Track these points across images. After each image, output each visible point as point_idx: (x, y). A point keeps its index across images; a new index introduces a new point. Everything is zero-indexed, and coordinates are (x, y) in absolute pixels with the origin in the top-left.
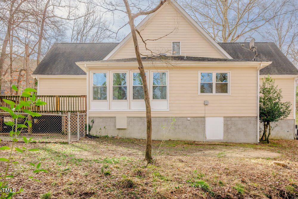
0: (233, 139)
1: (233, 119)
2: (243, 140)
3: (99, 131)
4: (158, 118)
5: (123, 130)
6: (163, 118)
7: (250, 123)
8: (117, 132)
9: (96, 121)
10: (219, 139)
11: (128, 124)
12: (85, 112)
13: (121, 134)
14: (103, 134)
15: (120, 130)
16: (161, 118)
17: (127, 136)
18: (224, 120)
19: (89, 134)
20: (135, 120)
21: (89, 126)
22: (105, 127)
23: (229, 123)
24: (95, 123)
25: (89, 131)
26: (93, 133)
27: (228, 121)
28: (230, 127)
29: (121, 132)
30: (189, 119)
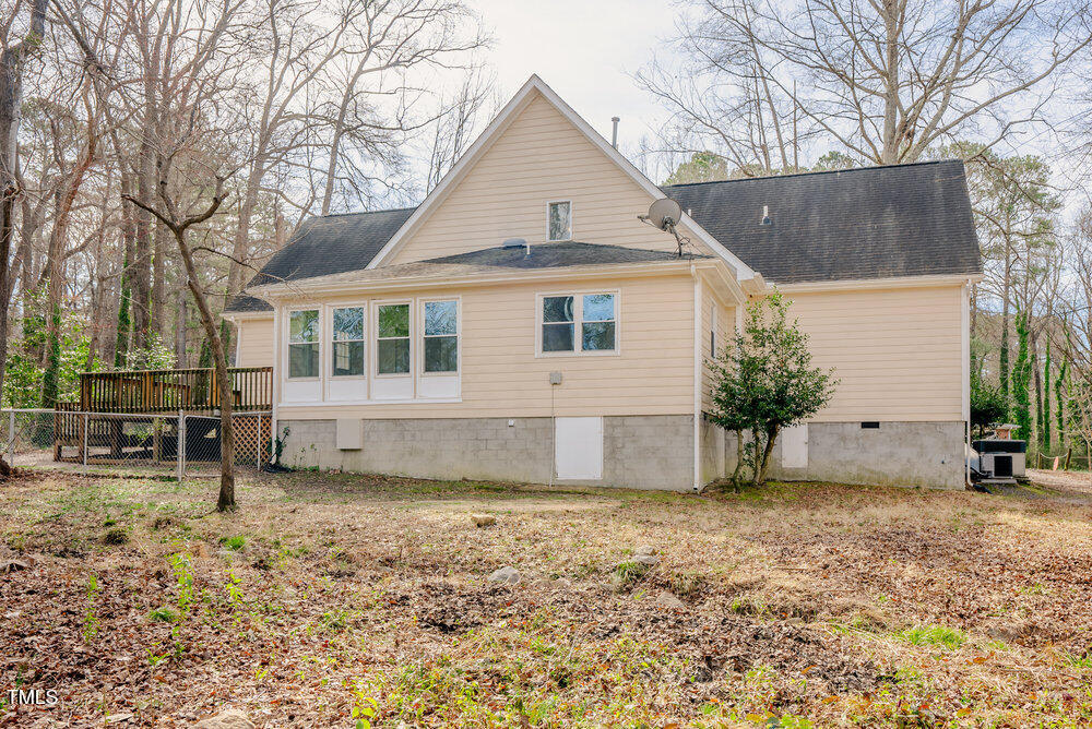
0: (629, 480)
1: (628, 421)
2: (658, 480)
3: (300, 454)
4: (435, 422)
5: (353, 453)
6: (448, 422)
7: (677, 433)
8: (341, 456)
9: (295, 430)
10: (591, 478)
11: (366, 436)
12: (269, 407)
13: (349, 464)
14: (309, 463)
15: (348, 454)
16: (444, 422)
17: (363, 469)
18: (606, 426)
19: (277, 462)
20: (382, 426)
21: (279, 444)
22: (312, 446)
23: (618, 432)
24: (292, 434)
25: (279, 454)
26: (287, 459)
27: (614, 427)
28: (620, 445)
29: (350, 457)
30: (511, 422)
